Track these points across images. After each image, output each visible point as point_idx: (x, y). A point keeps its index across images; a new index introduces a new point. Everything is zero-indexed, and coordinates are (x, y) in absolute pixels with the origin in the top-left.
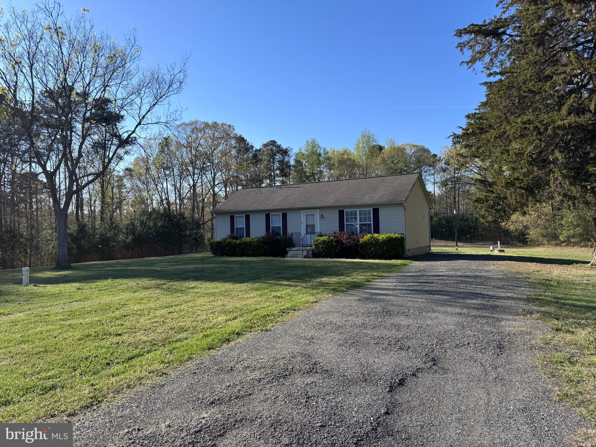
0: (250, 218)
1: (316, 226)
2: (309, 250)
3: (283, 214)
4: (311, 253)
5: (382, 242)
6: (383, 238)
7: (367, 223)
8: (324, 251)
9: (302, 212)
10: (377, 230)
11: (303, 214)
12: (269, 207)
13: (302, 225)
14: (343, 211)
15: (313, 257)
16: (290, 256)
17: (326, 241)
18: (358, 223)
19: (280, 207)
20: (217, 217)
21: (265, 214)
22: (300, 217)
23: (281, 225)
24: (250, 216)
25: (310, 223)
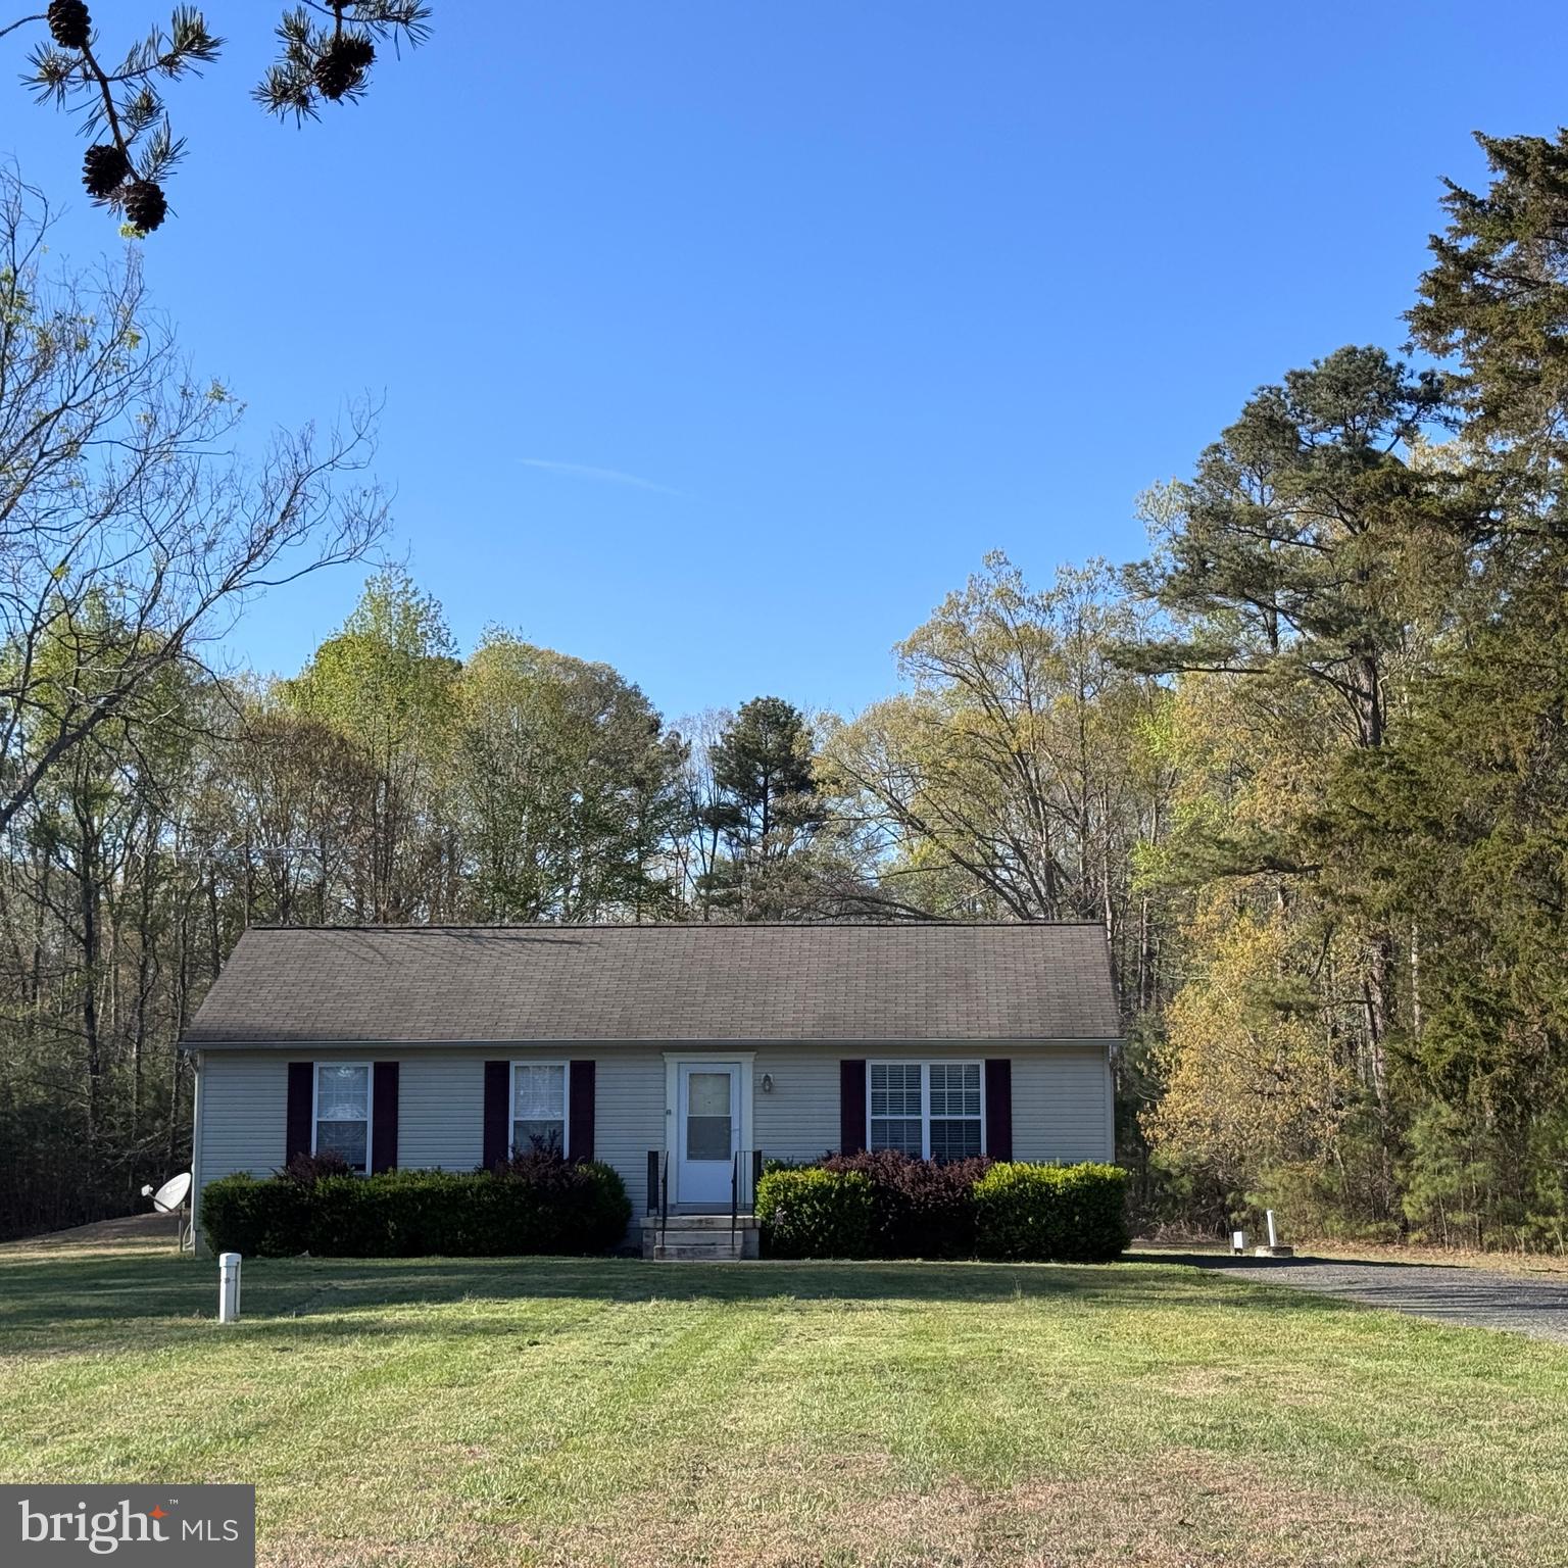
0: (402, 1078)
1: (735, 1125)
2: (750, 1224)
3: (574, 1065)
4: (755, 1236)
5: (1064, 1195)
6: (1068, 1180)
7: (947, 1117)
8: (820, 1229)
9: (672, 1061)
10: (1002, 1150)
11: (675, 1075)
12: (508, 1033)
13: (671, 1121)
14: (862, 1065)
15: (765, 1254)
16: (675, 1252)
17: (831, 1188)
18: (926, 1117)
19: (567, 1036)
20: (208, 1066)
21: (487, 1063)
22: (661, 1084)
23: (564, 1115)
24: (401, 1072)
25: (710, 1110)
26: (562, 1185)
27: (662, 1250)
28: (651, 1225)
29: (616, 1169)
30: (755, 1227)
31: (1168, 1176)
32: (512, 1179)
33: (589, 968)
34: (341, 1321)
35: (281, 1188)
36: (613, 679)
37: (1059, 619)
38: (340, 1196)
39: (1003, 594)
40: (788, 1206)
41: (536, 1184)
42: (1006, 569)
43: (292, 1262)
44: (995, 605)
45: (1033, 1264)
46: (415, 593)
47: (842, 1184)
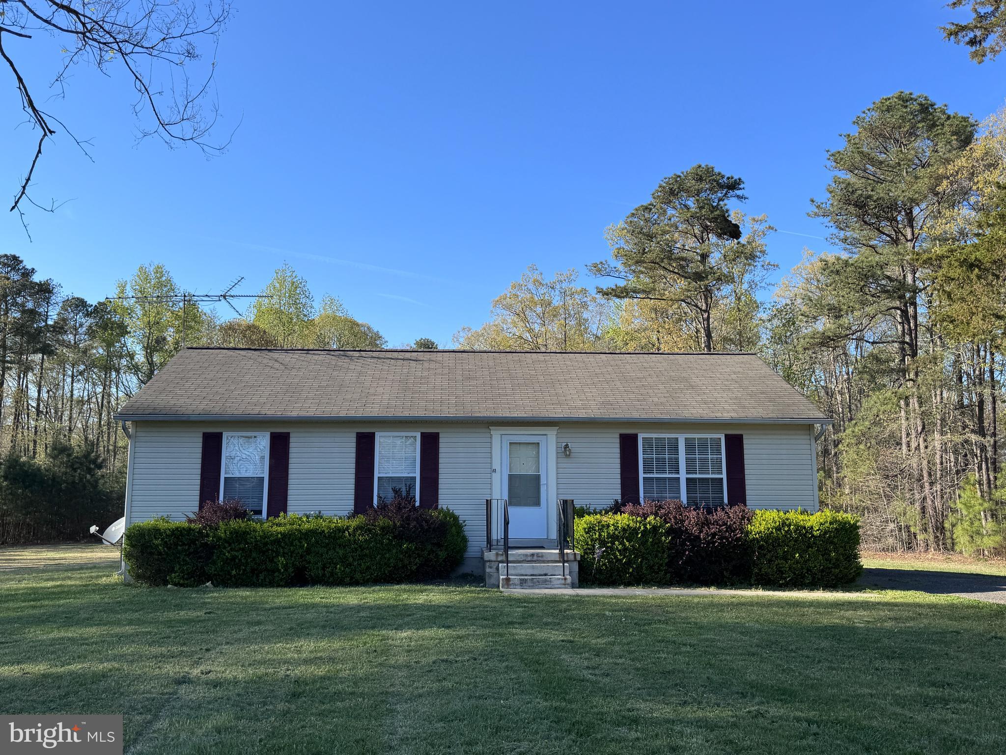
0: (292, 445)
1: (543, 481)
2: (572, 557)
3: (423, 435)
4: (576, 568)
5: (820, 536)
6: (820, 524)
7: (698, 476)
8: (630, 562)
9: (496, 434)
11: (499, 444)
12: (374, 411)
13: (496, 477)
14: (635, 437)
15: (584, 583)
16: (517, 582)
17: (635, 531)
18: (683, 476)
19: (418, 411)
20: (139, 434)
21: (357, 433)
22: (488, 450)
23: (416, 473)
24: (292, 440)
25: (525, 469)
26: (421, 526)
27: (508, 580)
28: (493, 558)
29: (457, 513)
30: (575, 560)
32: (382, 521)
35: (190, 529)
38: (239, 536)
40: (603, 543)
41: (402, 526)
43: (196, 592)
47: (645, 525)
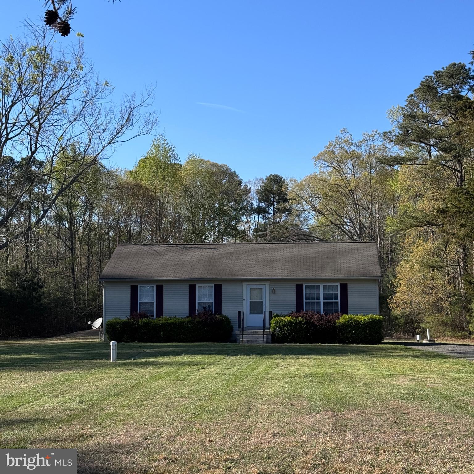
0: (164, 290)
1: (264, 303)
2: (268, 333)
3: (215, 285)
4: (270, 337)
5: (364, 324)
6: (365, 320)
7: (328, 301)
8: (290, 334)
9: (245, 284)
10: (345, 311)
11: (246, 289)
12: (195, 276)
13: (245, 302)
14: (302, 285)
15: (273, 342)
16: (246, 341)
17: (293, 322)
18: (322, 301)
19: (213, 277)
20: (107, 286)
21: (189, 285)
22: (242, 291)
23: (213, 301)
24: (164, 288)
25: (256, 299)
26: (212, 321)
27: (242, 341)
28: (239, 333)
29: (228, 317)
30: (270, 334)
31: (397, 318)
32: (197, 319)
33: (220, 257)
34: (146, 361)
35: (129, 322)
36: (227, 169)
37: (363, 149)
38: (146, 325)
39: (346, 141)
40: (280, 327)
41: (205, 321)
42: (347, 134)
43: (132, 344)
44: (343, 145)
45: (354, 345)
46: (167, 144)
47: (296, 321)
